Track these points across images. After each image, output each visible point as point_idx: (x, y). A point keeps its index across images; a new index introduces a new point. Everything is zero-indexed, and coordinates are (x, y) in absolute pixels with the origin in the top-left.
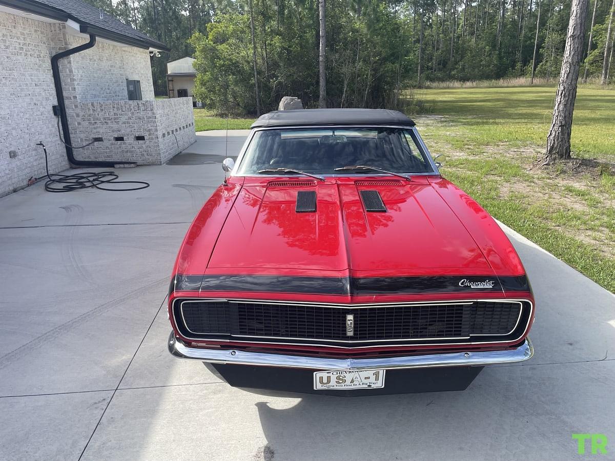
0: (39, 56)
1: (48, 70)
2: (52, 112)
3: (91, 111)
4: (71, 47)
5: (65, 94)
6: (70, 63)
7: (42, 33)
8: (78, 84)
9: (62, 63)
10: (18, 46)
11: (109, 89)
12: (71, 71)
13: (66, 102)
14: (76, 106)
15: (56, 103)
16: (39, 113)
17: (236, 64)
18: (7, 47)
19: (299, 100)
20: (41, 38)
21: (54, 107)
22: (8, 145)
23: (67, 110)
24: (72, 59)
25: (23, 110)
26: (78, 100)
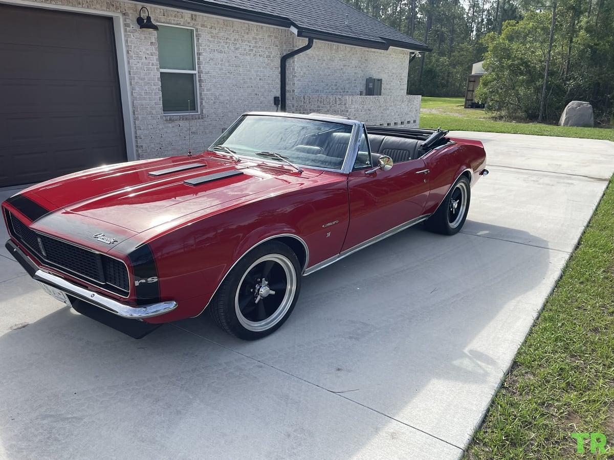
0: (268, 57)
1: (276, 68)
2: (272, 102)
4: (296, 49)
5: (287, 88)
6: (294, 62)
7: (276, 37)
8: (299, 80)
9: (289, 62)
10: (248, 48)
11: (336, 85)
12: (294, 69)
13: (287, 95)
14: (293, 99)
15: (278, 94)
16: (258, 102)
17: (526, 63)
18: (237, 49)
19: (589, 105)
20: (274, 42)
21: (275, 98)
22: (222, 123)
23: (287, 101)
24: (296, 59)
25: (242, 98)
26: (296, 94)
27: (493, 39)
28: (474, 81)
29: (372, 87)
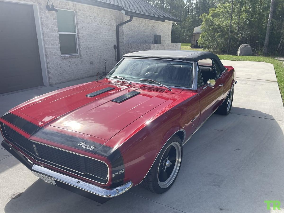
0: (110, 25)
1: (114, 31)
2: (113, 48)
3: (128, 48)
4: (124, 21)
5: (120, 41)
6: (123, 28)
7: (114, 16)
8: (126, 37)
9: (120, 28)
10: (101, 21)
11: (142, 39)
12: (123, 31)
13: (120, 44)
14: (123, 46)
15: (116, 44)
16: (107, 48)
17: (220, 28)
18: (96, 21)
19: (250, 46)
20: (113, 18)
21: (115, 46)
22: (90, 59)
23: (120, 47)
24: (124, 26)
25: (99, 46)
26: (124, 43)
27: (205, 16)
28: (195, 36)
29: (157, 39)
